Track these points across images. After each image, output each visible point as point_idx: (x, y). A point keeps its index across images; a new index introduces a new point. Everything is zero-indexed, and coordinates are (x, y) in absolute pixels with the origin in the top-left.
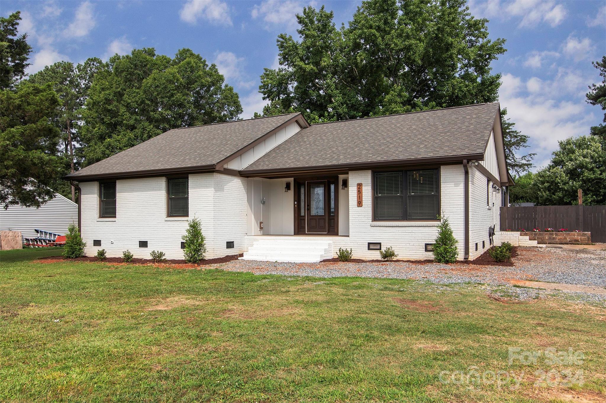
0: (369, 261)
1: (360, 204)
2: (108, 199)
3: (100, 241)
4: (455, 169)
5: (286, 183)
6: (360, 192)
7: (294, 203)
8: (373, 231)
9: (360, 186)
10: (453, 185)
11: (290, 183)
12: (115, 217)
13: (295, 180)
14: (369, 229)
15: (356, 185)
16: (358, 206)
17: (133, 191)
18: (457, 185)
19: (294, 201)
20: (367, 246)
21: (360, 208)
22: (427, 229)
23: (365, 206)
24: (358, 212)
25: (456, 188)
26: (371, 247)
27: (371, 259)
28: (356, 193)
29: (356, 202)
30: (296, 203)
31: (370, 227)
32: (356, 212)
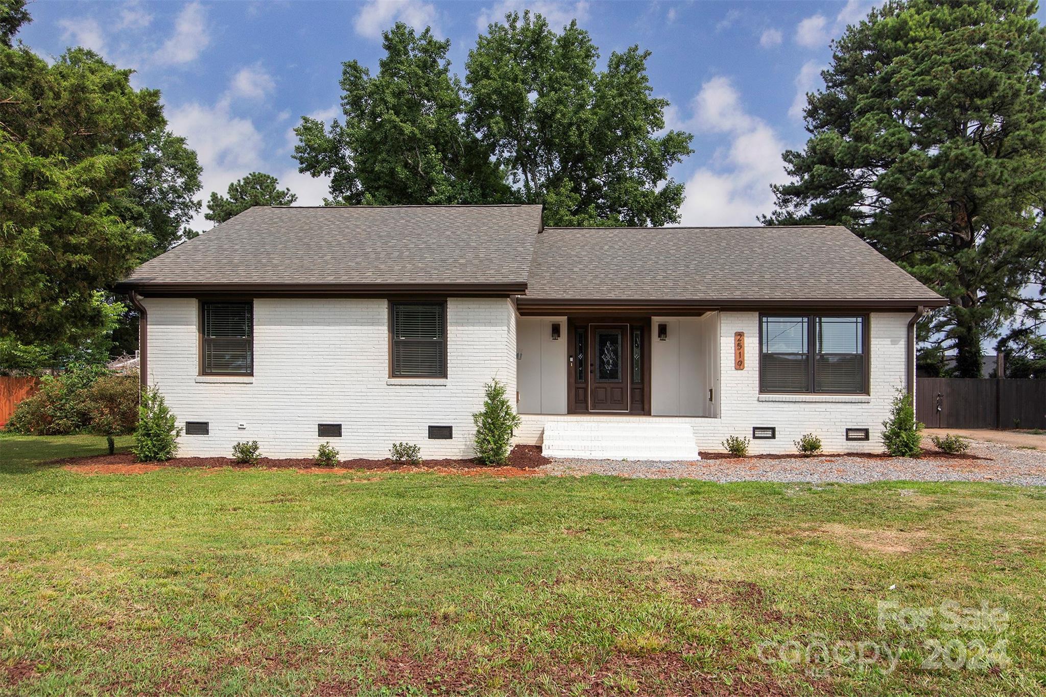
0: (756, 457)
1: (740, 364)
2: (219, 338)
3: (207, 424)
4: (892, 319)
5: (553, 325)
6: (739, 346)
7: (569, 360)
8: (761, 409)
9: (740, 335)
10: (890, 343)
11: (559, 325)
12: (252, 374)
13: (569, 320)
14: (756, 405)
15: (733, 335)
16: (736, 369)
17: (302, 323)
18: (894, 342)
19: (569, 356)
20: (752, 432)
21: (739, 372)
22: (848, 406)
23: (749, 369)
24: (735, 379)
25: (893, 346)
26: (758, 434)
27: (757, 453)
28: (733, 348)
29: (733, 362)
30: (571, 359)
31: (757, 402)
32: (732, 378)
